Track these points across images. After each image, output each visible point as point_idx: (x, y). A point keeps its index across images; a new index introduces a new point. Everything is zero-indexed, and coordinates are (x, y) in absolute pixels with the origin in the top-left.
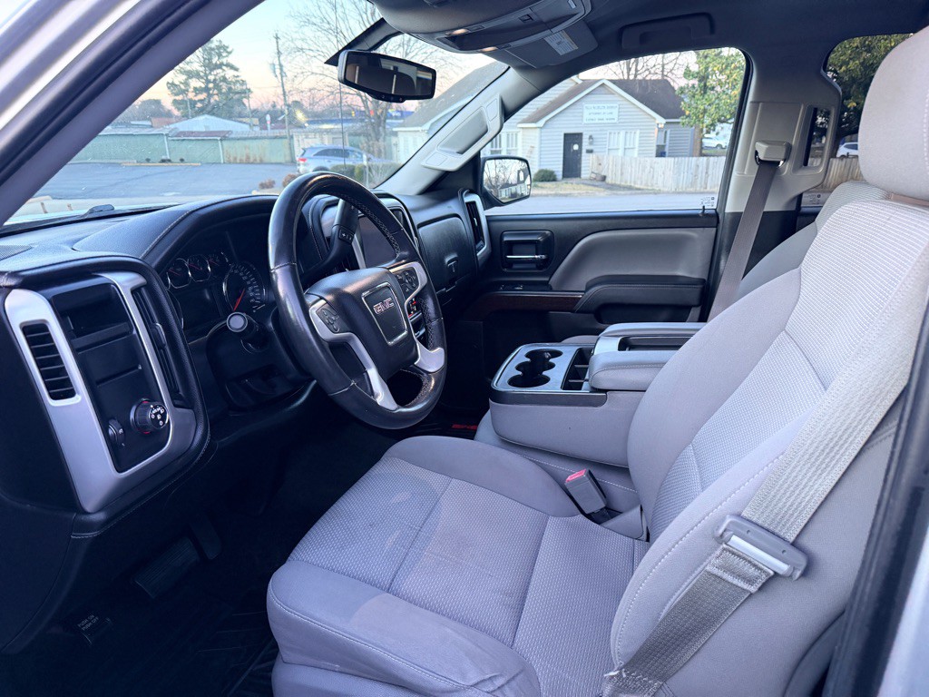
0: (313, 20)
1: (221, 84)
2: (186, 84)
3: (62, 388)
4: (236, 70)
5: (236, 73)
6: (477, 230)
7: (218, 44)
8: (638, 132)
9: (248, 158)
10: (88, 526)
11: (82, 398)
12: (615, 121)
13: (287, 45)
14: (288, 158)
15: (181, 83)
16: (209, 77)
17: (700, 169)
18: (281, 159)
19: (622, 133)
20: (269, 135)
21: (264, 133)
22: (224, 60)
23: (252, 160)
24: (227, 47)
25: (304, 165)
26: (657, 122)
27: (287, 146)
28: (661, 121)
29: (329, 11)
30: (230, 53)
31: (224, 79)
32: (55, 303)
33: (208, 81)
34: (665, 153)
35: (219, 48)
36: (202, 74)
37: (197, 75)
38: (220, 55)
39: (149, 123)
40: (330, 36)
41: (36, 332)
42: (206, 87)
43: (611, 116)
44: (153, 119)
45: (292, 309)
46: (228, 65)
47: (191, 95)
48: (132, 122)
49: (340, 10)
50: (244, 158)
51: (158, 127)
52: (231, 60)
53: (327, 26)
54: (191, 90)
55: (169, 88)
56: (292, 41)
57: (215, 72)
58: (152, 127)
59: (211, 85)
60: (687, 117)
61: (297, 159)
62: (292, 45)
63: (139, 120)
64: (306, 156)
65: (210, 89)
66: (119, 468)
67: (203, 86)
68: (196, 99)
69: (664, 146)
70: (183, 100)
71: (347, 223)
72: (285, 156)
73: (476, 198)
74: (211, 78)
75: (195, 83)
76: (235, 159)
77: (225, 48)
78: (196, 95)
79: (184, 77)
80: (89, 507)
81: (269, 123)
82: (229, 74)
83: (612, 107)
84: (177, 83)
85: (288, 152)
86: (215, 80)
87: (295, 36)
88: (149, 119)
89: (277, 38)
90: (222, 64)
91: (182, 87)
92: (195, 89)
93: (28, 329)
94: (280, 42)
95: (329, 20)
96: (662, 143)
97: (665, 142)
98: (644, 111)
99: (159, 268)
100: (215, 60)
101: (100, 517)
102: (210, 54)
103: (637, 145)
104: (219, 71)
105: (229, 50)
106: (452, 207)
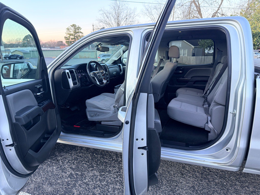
0: (103, 21)
1: (78, 37)
2: (69, 37)
3: (69, 78)
4: (82, 33)
5: (82, 34)
6: (120, 69)
7: (78, 27)
8: (187, 50)
9: (85, 57)
10: (70, 90)
11: (71, 78)
12: (181, 47)
13: (96, 27)
14: (95, 57)
15: (68, 37)
16: (75, 35)
17: (203, 59)
18: (94, 57)
19: (183, 50)
20: (91, 51)
21: (90, 50)
22: (79, 31)
23: (86, 57)
24: (80, 27)
25: (99, 59)
26: (192, 47)
27: (95, 54)
28: (193, 47)
29: (107, 18)
30: (81, 29)
31: (79, 36)
32: (69, 71)
33: (75, 36)
34: (195, 55)
35: (78, 28)
36: (73, 35)
37: (72, 35)
38: (78, 30)
39: (59, 47)
40: (107, 25)
41: (68, 73)
42: (74, 38)
43: (179, 46)
44: (61, 46)
45: (89, 74)
46: (80, 32)
47: (70, 40)
48: (55, 47)
49: (109, 18)
50: (84, 57)
51: (61, 48)
52: (81, 31)
53: (106, 22)
54: (70, 39)
55: (65, 38)
56: (97, 26)
57: (77, 34)
58: (60, 48)
59: (76, 37)
60: (200, 46)
61: (97, 57)
62: (97, 28)
63: (57, 46)
64: (100, 56)
65: (75, 38)
66: (74, 85)
67: (74, 37)
68: (72, 41)
69: (195, 53)
70: (68, 41)
71: (96, 66)
72: (95, 56)
73: (121, 65)
74: (76, 35)
75: (72, 37)
76: (82, 57)
77: (80, 28)
78: (72, 40)
79: (69, 35)
80: (71, 88)
81: (91, 47)
82: (81, 34)
83: (180, 43)
84: (67, 37)
85: (95, 55)
86: (77, 36)
87: (98, 25)
88: (60, 46)
89: (93, 26)
90: (79, 32)
91: (68, 38)
92: (72, 38)
93: (67, 73)
94: (94, 27)
95: (106, 21)
96: (194, 53)
97: (195, 52)
98: (188, 44)
99: (76, 69)
100: (77, 31)
101: (71, 90)
102: (76, 29)
103: (187, 53)
104: (78, 34)
105: (81, 28)
106: (116, 66)
